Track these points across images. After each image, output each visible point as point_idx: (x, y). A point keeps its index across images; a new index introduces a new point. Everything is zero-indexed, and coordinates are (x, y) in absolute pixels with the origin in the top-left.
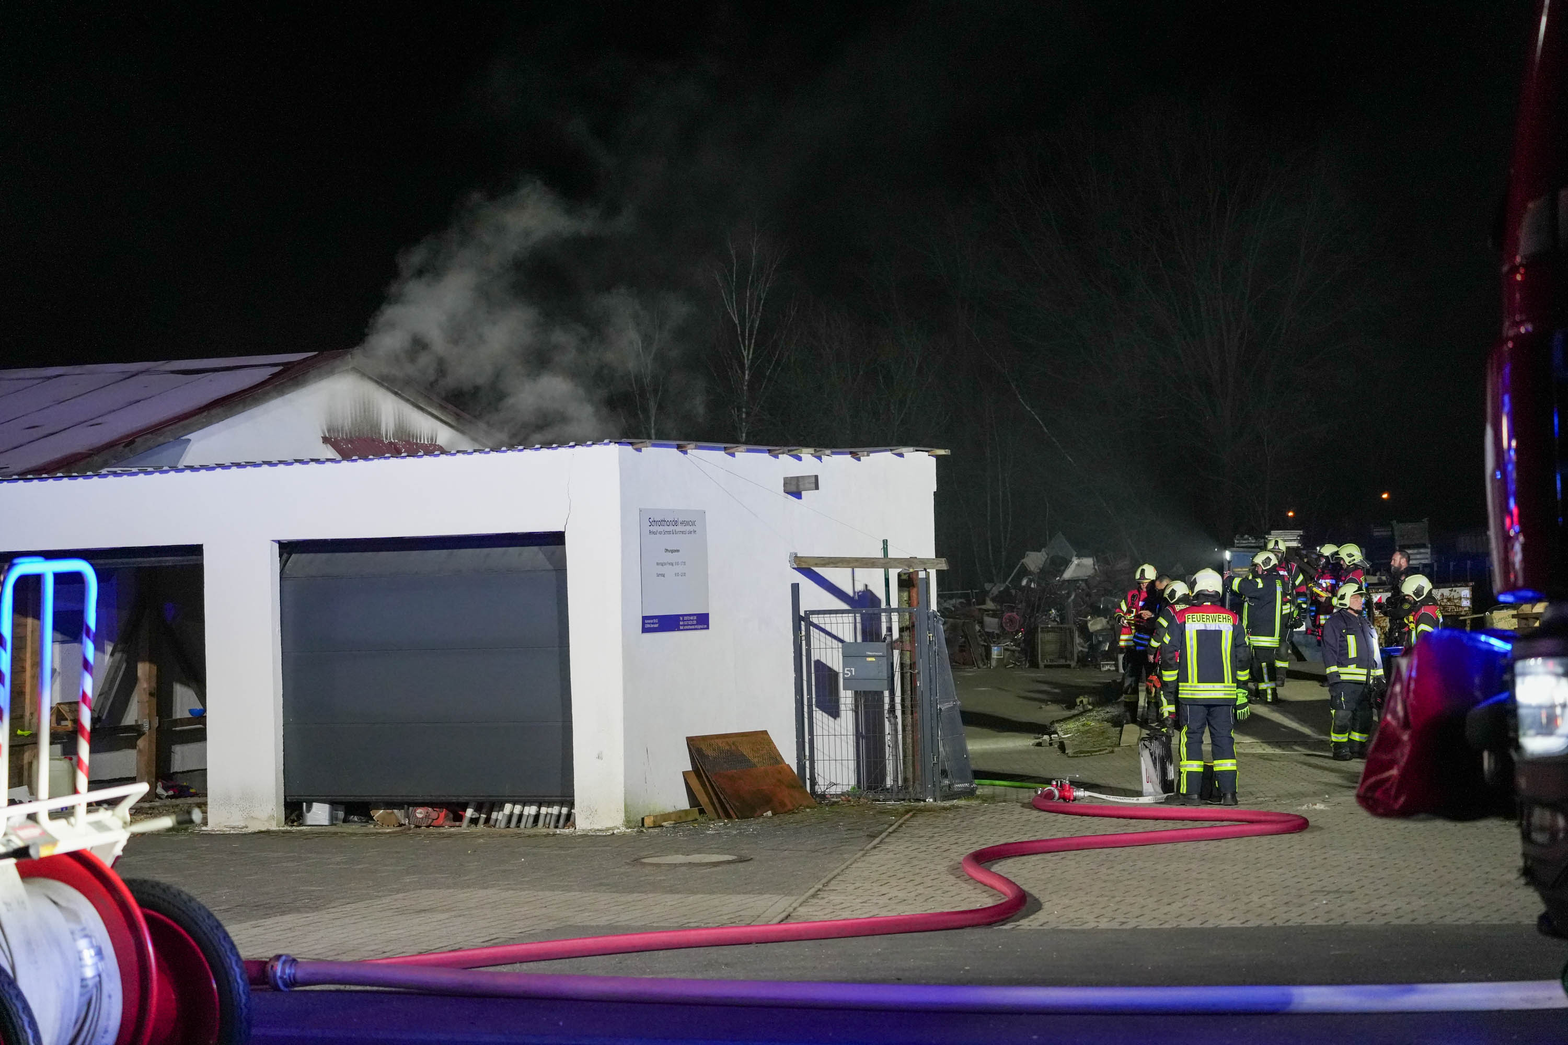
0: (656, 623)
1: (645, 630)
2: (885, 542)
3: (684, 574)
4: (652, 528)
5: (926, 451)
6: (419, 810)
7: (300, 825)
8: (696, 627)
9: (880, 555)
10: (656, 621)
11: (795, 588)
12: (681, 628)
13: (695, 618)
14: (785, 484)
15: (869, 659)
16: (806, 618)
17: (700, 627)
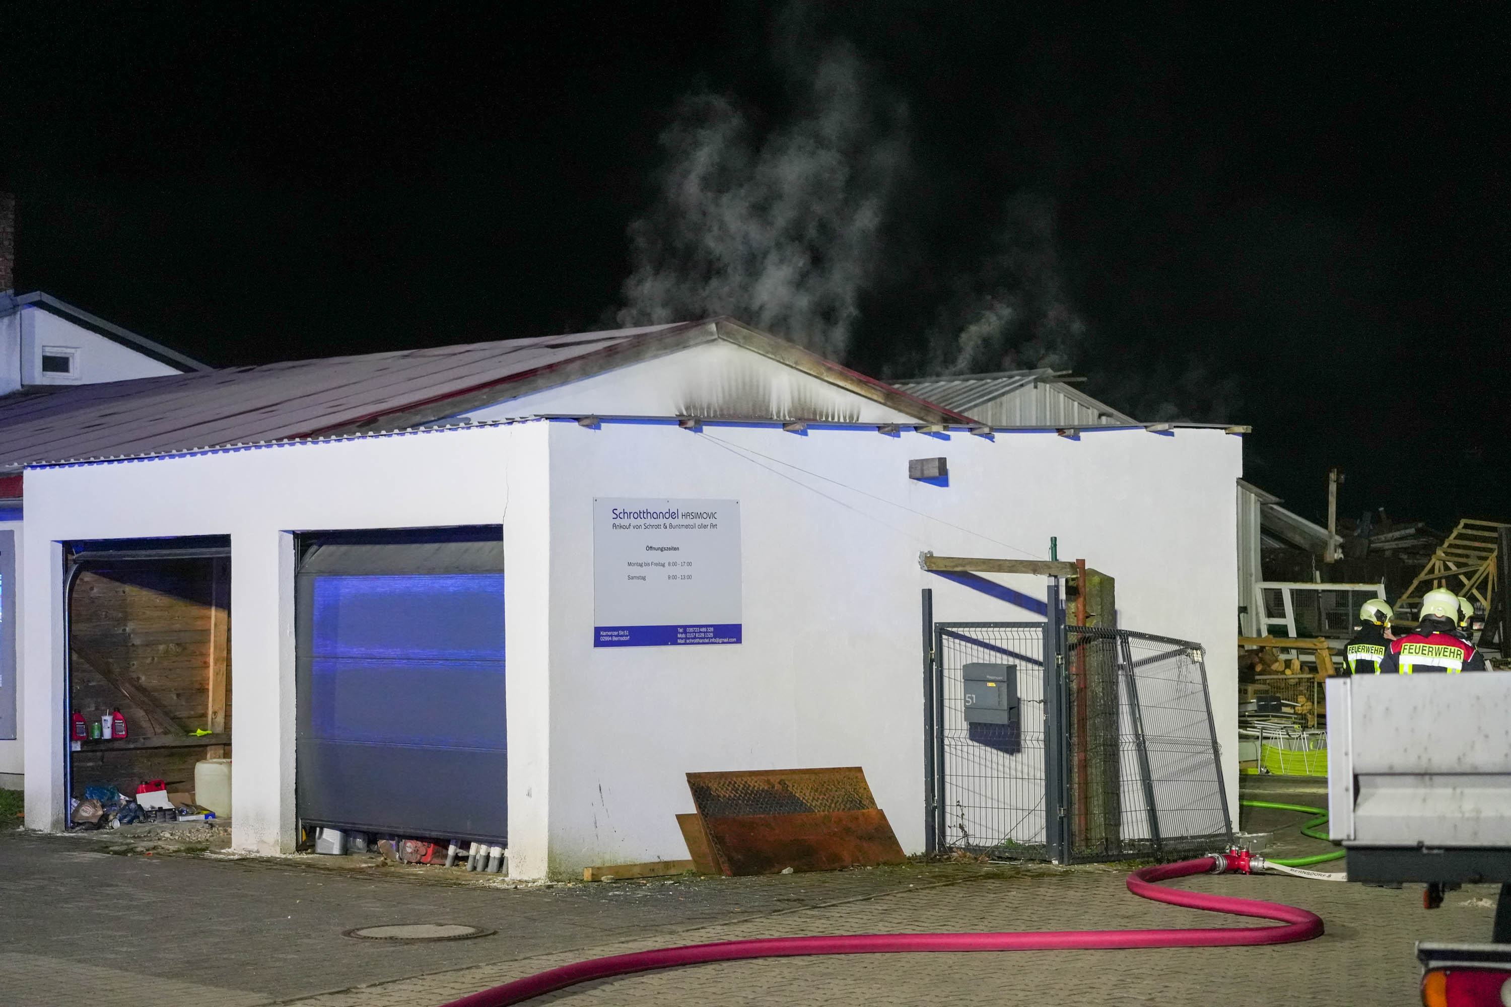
0: (627, 636)
1: (598, 643)
2: (1054, 541)
3: (689, 577)
4: (618, 522)
5: (1222, 429)
6: (409, 844)
7: (313, 852)
8: (713, 640)
9: (1047, 557)
10: (626, 633)
11: (927, 595)
12: (679, 641)
13: (712, 629)
14: (911, 468)
15: (990, 684)
16: (943, 629)
17: (718, 640)
